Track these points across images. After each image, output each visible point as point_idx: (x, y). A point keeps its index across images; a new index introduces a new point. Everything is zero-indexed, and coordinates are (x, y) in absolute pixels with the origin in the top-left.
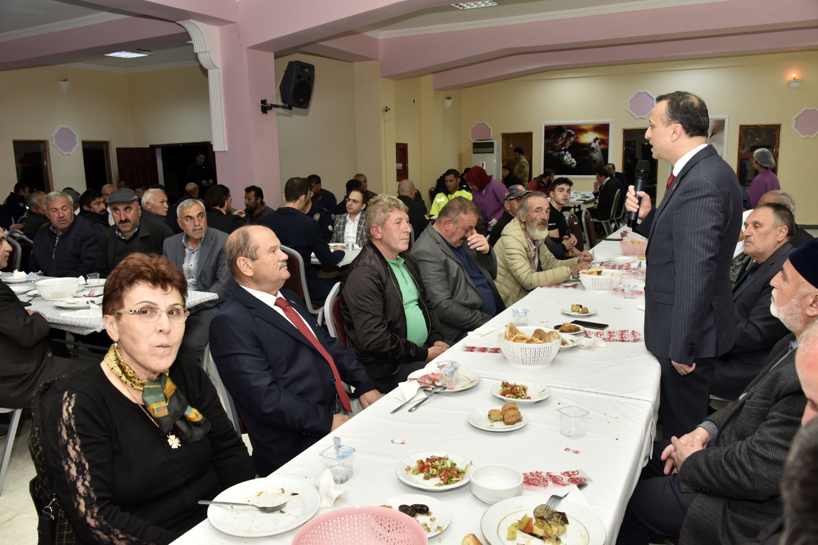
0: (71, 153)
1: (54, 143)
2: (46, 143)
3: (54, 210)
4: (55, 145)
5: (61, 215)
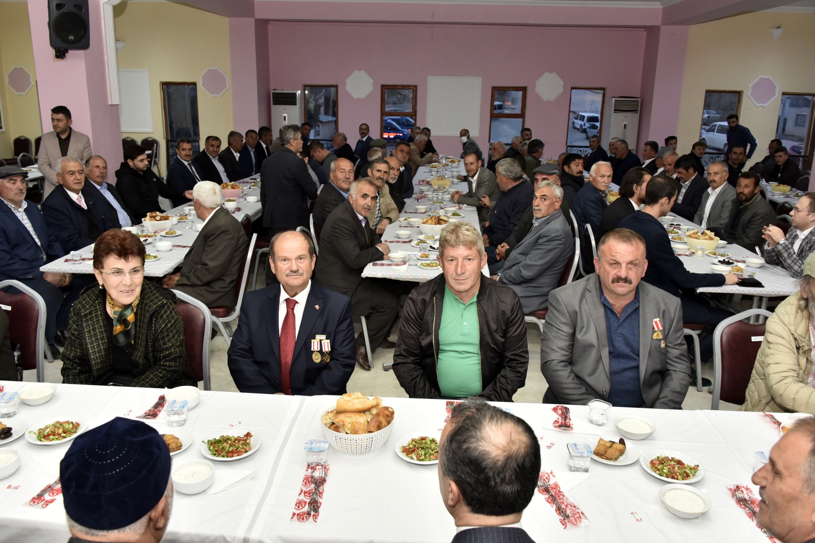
0: (765, 106)
2: (741, 94)
4: (750, 96)
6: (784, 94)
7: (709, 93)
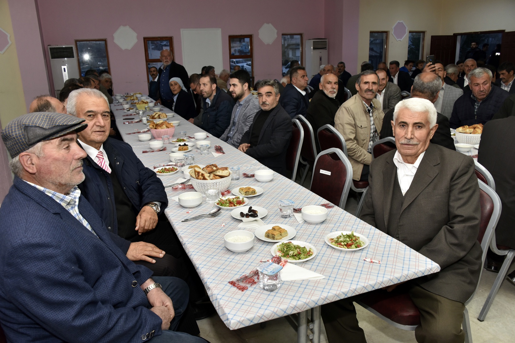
0: (401, 40)
1: (393, 33)
2: (388, 33)
3: (477, 84)
4: (393, 34)
5: (482, 89)
6: (410, 32)
7: (372, 33)
